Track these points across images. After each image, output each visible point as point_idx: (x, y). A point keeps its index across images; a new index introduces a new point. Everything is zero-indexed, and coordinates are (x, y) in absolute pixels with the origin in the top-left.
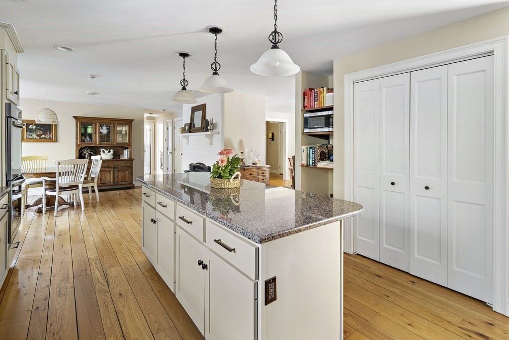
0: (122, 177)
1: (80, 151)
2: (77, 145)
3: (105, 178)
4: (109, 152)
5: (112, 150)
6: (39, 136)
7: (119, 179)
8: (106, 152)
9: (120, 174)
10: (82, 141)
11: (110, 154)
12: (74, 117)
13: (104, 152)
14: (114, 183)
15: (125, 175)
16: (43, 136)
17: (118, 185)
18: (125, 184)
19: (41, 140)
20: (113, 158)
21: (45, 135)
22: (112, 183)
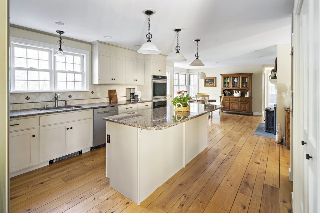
0: (243, 108)
1: (223, 91)
2: (222, 89)
3: (234, 106)
4: (239, 92)
5: (240, 92)
6: (210, 84)
7: (242, 109)
8: (237, 92)
9: (243, 106)
10: (224, 86)
11: (238, 93)
12: (221, 74)
13: (236, 92)
14: (239, 110)
15: (245, 107)
16: (211, 84)
17: (241, 112)
18: (246, 112)
19: (211, 86)
20: (241, 96)
21: (212, 83)
22: (238, 110)
